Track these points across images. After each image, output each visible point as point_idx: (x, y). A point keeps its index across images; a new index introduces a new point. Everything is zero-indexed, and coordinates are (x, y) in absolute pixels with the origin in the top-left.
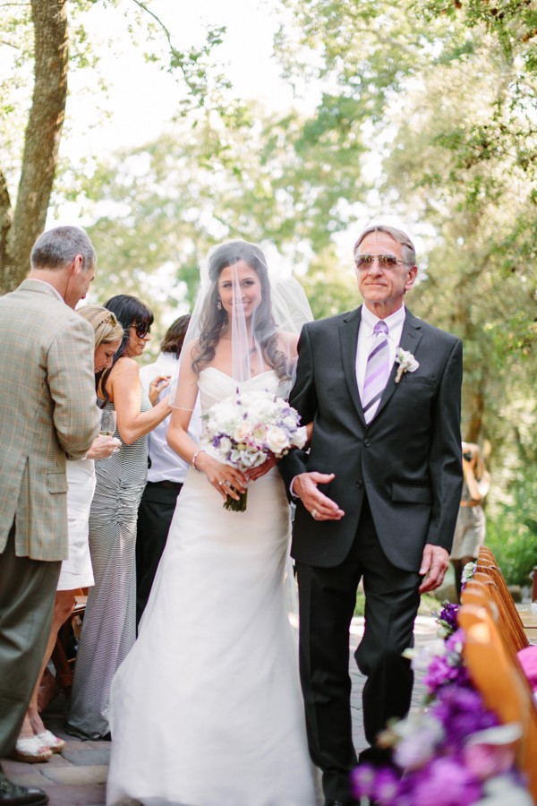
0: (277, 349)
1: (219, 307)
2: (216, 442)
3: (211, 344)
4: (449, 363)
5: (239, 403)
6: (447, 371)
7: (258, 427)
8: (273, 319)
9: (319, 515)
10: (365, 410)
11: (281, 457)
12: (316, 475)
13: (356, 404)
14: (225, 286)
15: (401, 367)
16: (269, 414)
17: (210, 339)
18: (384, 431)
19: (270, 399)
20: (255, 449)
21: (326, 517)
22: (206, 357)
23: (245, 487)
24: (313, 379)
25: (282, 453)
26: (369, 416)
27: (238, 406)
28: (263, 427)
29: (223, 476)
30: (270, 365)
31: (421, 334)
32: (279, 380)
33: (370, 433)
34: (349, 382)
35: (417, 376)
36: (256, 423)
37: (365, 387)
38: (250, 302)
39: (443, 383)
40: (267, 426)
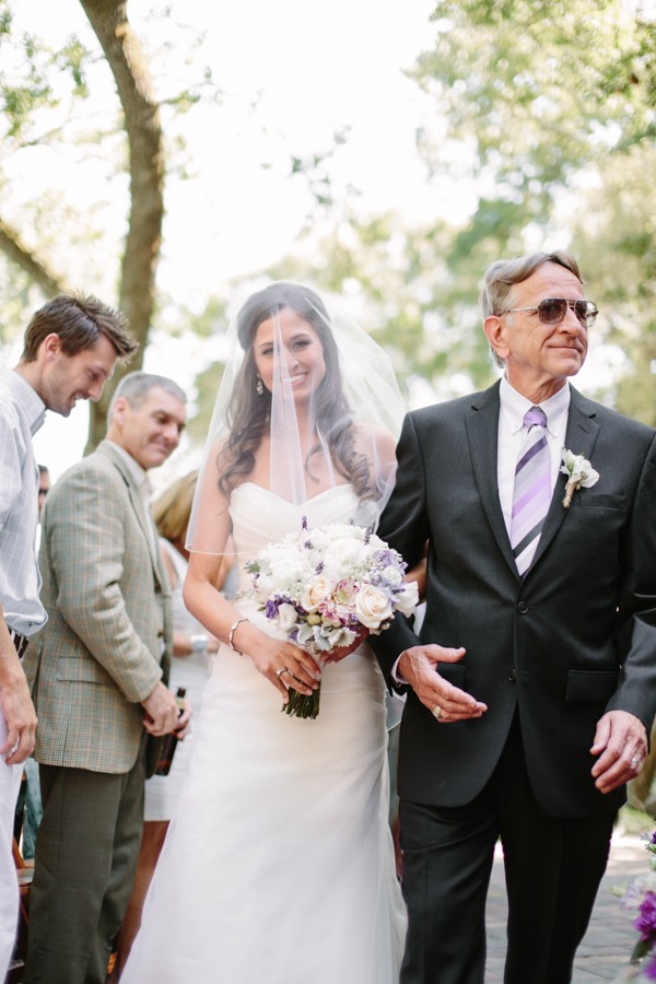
0: (355, 450)
1: (260, 389)
2: (272, 609)
3: (248, 447)
4: (645, 471)
5: (308, 545)
6: (641, 483)
7: (341, 586)
8: (345, 401)
9: (445, 715)
10: (516, 553)
11: (378, 633)
12: (436, 649)
13: (502, 545)
14: (265, 352)
15: (571, 481)
16: (359, 564)
17: (247, 439)
18: (550, 588)
19: (358, 538)
20: (337, 623)
21: (457, 716)
22: (241, 468)
23: (318, 679)
24: (425, 502)
25: (380, 628)
26: (524, 562)
27: (307, 551)
28: (350, 586)
29: (282, 664)
30: (345, 476)
31: (598, 426)
32: (357, 500)
33: (528, 591)
34: (488, 509)
35: (596, 494)
36: (338, 579)
37: (513, 517)
38: (306, 373)
39: (636, 504)
40: (357, 584)
